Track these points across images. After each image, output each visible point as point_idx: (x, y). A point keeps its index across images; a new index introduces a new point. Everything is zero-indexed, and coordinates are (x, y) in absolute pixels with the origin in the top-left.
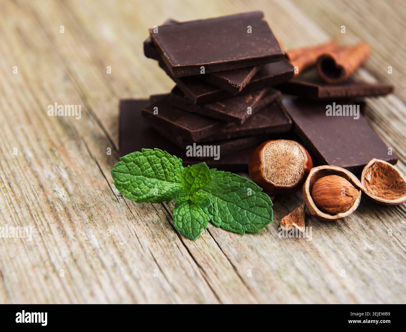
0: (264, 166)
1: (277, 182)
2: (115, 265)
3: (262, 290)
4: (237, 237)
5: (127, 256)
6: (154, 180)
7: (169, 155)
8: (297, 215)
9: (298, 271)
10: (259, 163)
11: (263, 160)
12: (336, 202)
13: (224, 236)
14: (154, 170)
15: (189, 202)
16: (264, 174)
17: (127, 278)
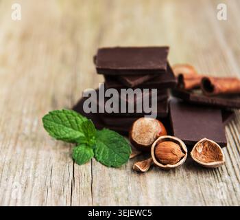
0: (134, 131)
1: (138, 141)
2: (29, 169)
3: (99, 195)
4: (106, 168)
5: (38, 166)
6: (70, 129)
7: (81, 116)
8: (146, 163)
9: (127, 191)
10: (132, 129)
11: (134, 127)
12: (165, 157)
13: (98, 166)
14: (70, 123)
15: (86, 145)
16: (133, 135)
17: (31, 175)
